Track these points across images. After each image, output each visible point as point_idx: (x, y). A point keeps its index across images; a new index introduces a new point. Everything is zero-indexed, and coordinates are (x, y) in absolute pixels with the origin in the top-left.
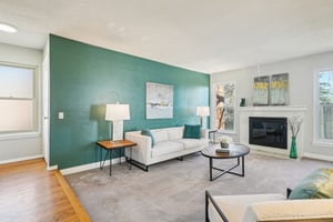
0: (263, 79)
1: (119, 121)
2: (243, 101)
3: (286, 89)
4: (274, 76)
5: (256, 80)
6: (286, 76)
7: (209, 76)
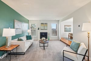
0: (43, 24)
1: (10, 37)
2: (39, 28)
3: (47, 26)
4: (45, 23)
5: (41, 24)
6: (47, 24)
7: (29, 20)
